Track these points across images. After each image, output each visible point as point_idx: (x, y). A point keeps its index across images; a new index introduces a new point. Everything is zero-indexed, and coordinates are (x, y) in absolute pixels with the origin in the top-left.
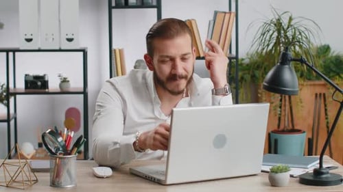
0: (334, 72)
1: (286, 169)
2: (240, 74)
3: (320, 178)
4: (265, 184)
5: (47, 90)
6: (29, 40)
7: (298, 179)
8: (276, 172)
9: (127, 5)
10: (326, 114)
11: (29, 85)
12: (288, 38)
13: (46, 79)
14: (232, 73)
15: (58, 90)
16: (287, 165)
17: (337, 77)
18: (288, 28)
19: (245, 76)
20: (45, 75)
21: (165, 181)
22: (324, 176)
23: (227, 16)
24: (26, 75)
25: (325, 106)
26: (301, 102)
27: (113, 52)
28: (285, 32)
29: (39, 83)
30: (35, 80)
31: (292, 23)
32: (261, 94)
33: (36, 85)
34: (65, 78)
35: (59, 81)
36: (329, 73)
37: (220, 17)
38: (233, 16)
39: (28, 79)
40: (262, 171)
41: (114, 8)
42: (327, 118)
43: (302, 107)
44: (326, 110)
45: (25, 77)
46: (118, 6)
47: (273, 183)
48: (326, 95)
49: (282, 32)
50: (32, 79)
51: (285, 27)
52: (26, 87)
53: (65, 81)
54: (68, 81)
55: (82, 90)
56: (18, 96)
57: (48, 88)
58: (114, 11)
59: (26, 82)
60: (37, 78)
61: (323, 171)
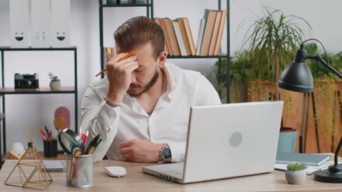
0: (322, 70)
1: (303, 166)
2: (231, 72)
3: (336, 175)
4: (282, 182)
5: (37, 90)
6: (20, 39)
7: (313, 176)
8: (294, 170)
9: (118, 4)
10: (314, 112)
11: (19, 85)
12: (278, 37)
13: (37, 78)
14: (221, 71)
15: (49, 89)
16: (303, 163)
17: (326, 75)
18: (279, 26)
19: (235, 75)
20: (35, 74)
21: (183, 180)
22: (339, 173)
23: (219, 14)
24: (16, 74)
25: (314, 103)
26: (290, 101)
27: (105, 50)
28: (277, 30)
29: (30, 83)
30: (26, 80)
31: (284, 21)
32: (251, 93)
33: (26, 84)
34: (55, 78)
35: (49, 80)
36: (317, 71)
37: (211, 15)
38: (225, 14)
39: (18, 78)
40: (275, 169)
41: (105, 6)
42: (315, 117)
43: (291, 105)
44: (314, 108)
45: (15, 77)
46: (109, 5)
47: (291, 180)
48: (315, 94)
49: (274, 30)
50: (22, 78)
51: (277, 26)
52: (16, 86)
53: (55, 80)
54: (59, 80)
55: (74, 89)
56: (6, 96)
57: (38, 87)
58: (105, 9)
59: (16, 81)
60: (27, 77)
61: (339, 168)
